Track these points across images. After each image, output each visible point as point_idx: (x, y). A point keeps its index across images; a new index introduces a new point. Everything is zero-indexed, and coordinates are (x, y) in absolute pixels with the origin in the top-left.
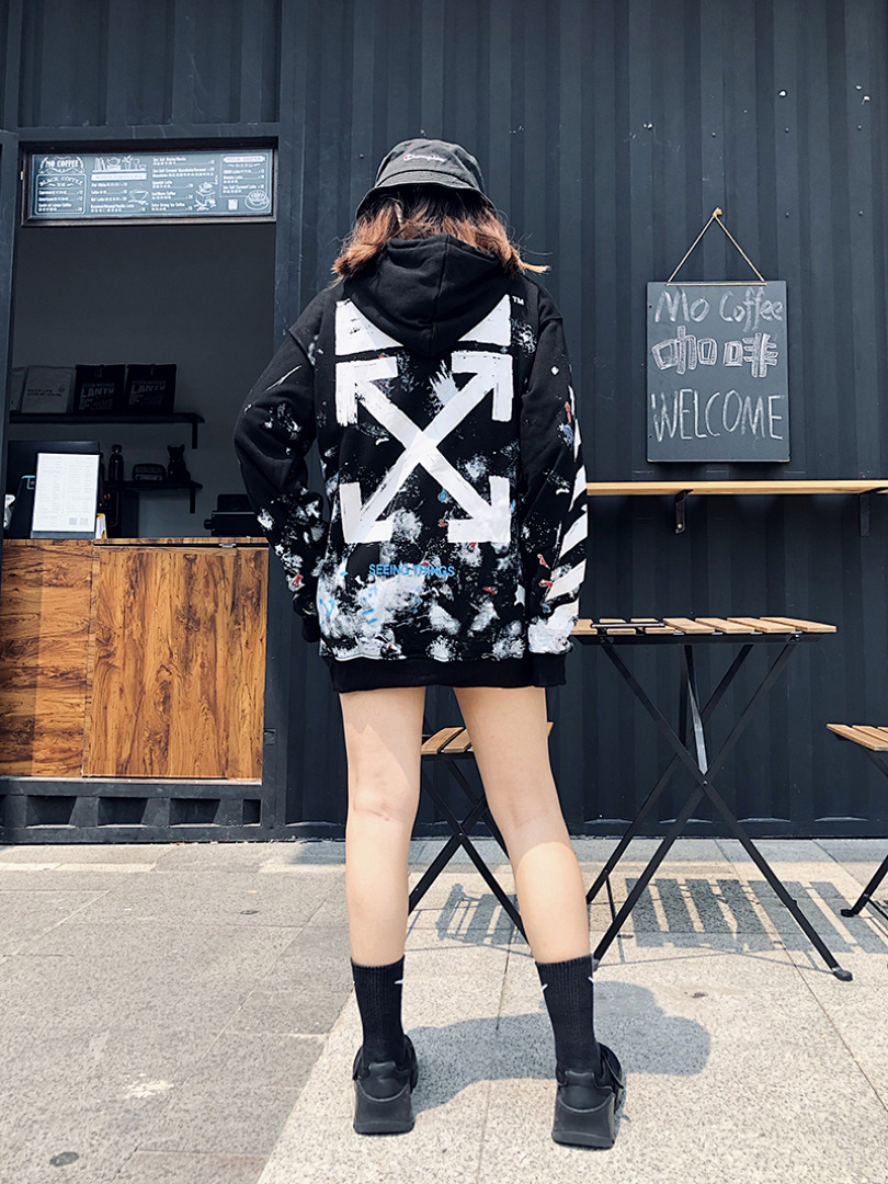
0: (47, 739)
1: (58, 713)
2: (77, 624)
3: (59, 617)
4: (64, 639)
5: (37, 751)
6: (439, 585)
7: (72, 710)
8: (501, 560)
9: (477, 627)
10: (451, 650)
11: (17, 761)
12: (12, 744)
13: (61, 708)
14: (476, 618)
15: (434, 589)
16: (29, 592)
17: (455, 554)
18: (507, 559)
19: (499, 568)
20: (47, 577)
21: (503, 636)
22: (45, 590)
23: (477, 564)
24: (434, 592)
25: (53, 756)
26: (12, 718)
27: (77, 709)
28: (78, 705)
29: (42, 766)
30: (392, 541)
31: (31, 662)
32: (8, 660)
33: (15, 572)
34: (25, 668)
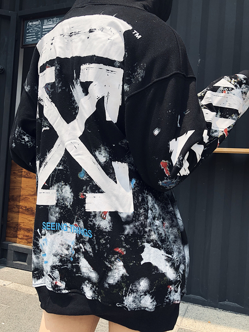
0: (22, 231)
1: (25, 223)
2: (32, 192)
3: (27, 189)
4: (28, 197)
5: (19, 235)
6: (84, 243)
7: (30, 222)
8: (127, 227)
9: (111, 281)
10: (94, 292)
11: (13, 237)
12: (12, 231)
13: (27, 221)
14: (110, 274)
15: (81, 245)
16: (19, 179)
17: (91, 221)
18: (132, 226)
19: (126, 233)
20: (24, 174)
21: (132, 291)
22: (23, 179)
23: (109, 229)
24: (81, 248)
25: (24, 237)
26: (12, 222)
27: (31, 222)
28: (32, 221)
29: (20, 240)
30: (57, 205)
31: (18, 204)
32: (12, 202)
33: (15, 172)
34: (17, 206)
